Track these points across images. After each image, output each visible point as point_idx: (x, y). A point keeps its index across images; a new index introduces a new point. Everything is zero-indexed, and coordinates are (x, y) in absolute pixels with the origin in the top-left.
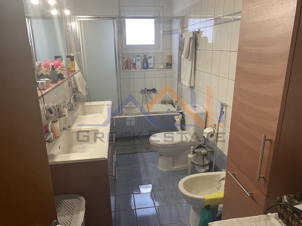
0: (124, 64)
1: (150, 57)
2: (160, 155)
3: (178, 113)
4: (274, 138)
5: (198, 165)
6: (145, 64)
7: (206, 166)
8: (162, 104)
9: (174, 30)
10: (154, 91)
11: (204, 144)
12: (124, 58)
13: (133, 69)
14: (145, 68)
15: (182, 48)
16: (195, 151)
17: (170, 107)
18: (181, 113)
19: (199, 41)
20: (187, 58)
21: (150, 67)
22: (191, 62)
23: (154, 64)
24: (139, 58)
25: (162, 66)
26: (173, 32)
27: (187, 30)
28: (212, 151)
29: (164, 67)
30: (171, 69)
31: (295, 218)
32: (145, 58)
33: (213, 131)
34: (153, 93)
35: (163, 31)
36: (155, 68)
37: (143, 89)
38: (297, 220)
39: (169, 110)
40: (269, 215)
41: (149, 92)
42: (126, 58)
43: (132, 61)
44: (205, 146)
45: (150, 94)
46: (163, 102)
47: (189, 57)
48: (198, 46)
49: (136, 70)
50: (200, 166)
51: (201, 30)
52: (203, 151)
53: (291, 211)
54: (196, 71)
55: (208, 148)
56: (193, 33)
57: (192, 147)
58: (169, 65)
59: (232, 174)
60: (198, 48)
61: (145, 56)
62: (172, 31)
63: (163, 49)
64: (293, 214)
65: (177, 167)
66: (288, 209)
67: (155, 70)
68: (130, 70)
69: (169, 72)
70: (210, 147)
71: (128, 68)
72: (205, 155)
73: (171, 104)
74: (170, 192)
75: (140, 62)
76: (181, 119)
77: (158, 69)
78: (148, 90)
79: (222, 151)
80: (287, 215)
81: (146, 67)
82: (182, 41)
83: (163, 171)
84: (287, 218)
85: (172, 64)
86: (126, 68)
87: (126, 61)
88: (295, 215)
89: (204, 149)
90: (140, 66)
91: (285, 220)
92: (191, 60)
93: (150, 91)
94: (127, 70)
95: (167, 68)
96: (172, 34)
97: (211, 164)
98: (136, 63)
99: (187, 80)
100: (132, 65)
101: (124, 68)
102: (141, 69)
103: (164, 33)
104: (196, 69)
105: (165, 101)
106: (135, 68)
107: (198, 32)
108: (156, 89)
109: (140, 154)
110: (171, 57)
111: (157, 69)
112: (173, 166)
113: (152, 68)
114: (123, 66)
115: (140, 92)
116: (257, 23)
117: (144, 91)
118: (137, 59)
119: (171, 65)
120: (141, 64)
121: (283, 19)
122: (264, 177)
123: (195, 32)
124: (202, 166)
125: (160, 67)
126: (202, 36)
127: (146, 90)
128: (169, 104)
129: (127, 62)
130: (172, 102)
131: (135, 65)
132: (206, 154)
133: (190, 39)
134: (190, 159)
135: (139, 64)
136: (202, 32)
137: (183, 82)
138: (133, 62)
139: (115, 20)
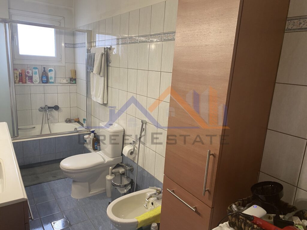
0: (17, 77)
1: (51, 70)
2: (74, 181)
3: (88, 132)
4: (217, 153)
5: (119, 186)
6: (44, 78)
7: (128, 186)
8: (67, 122)
9: (78, 44)
10: (56, 108)
11: (122, 163)
12: (17, 70)
13: (29, 82)
14: (44, 82)
15: (92, 63)
16: (113, 171)
17: (77, 126)
18: (93, 132)
19: (111, 58)
20: (99, 74)
21: (50, 81)
22: (103, 78)
23: (55, 78)
24: (37, 70)
25: (65, 81)
26: (77, 46)
27: (94, 45)
28: (132, 169)
29: (67, 82)
30: (75, 84)
31: (248, 224)
32: (44, 71)
33: (133, 148)
34: (55, 111)
35: (65, 44)
36: (56, 82)
37: (43, 106)
38: (250, 226)
39: (76, 129)
40: (222, 226)
41: (49, 109)
42: (20, 70)
43: (27, 74)
44: (123, 164)
45: (52, 112)
46: (68, 121)
47: (102, 74)
48: (110, 63)
49: (33, 84)
50: (122, 186)
51: (113, 47)
52: (121, 170)
53: (243, 218)
54: (109, 88)
55: (127, 167)
56: (105, 48)
57: (110, 168)
58: (73, 80)
59: (172, 191)
60: (111, 65)
61: (44, 69)
62: (76, 44)
63: (66, 62)
64: (246, 221)
65: (94, 192)
66: (241, 217)
67: (57, 84)
68: (25, 84)
69: (73, 87)
70: (129, 165)
71: (22, 82)
72: (123, 174)
73: (77, 122)
74: (91, 221)
75: (37, 76)
76: (93, 139)
77: (61, 83)
78: (49, 108)
79: (143, 167)
80: (239, 222)
81: (46, 81)
82: (91, 56)
83: (77, 199)
84: (239, 225)
85: (77, 80)
86: (19, 82)
87: (19, 73)
88: (248, 221)
89: (121, 168)
90: (38, 80)
91: (237, 227)
92: (103, 77)
93: (51, 109)
94: (21, 84)
95: (71, 83)
96: (76, 47)
97: (132, 183)
98: (32, 76)
99: (99, 97)
100: (27, 78)
101: (17, 81)
102: (39, 83)
103: (66, 46)
104: (109, 86)
105: (70, 119)
106: (32, 82)
107: (110, 49)
108: (59, 106)
109: (45, 183)
110: (75, 72)
111: (59, 84)
112: (90, 191)
113: (53, 83)
114: (15, 80)
115: (39, 109)
116: (194, 47)
117: (44, 108)
118: (34, 71)
119: (75, 80)
120: (40, 78)
121: (222, 46)
122: (208, 190)
123: (107, 48)
124: (124, 186)
125: (63, 81)
126: (114, 53)
127: (47, 107)
128: (75, 122)
129: (21, 75)
130: (78, 120)
131: (31, 78)
132: (125, 173)
133: (102, 55)
134: (111, 180)
135: (36, 78)
136: (114, 49)
137: (94, 99)
138: (29, 75)
139: (7, 24)
